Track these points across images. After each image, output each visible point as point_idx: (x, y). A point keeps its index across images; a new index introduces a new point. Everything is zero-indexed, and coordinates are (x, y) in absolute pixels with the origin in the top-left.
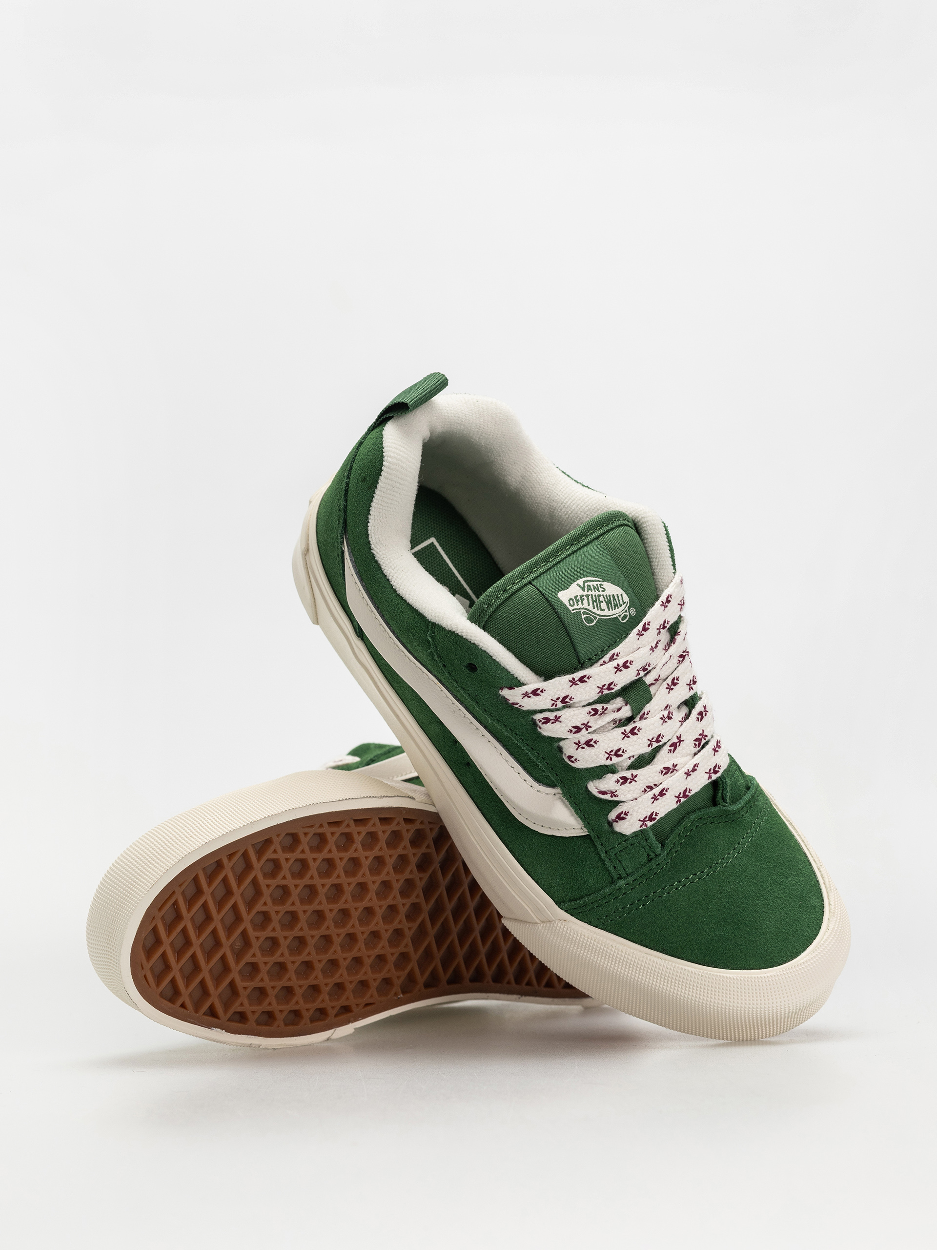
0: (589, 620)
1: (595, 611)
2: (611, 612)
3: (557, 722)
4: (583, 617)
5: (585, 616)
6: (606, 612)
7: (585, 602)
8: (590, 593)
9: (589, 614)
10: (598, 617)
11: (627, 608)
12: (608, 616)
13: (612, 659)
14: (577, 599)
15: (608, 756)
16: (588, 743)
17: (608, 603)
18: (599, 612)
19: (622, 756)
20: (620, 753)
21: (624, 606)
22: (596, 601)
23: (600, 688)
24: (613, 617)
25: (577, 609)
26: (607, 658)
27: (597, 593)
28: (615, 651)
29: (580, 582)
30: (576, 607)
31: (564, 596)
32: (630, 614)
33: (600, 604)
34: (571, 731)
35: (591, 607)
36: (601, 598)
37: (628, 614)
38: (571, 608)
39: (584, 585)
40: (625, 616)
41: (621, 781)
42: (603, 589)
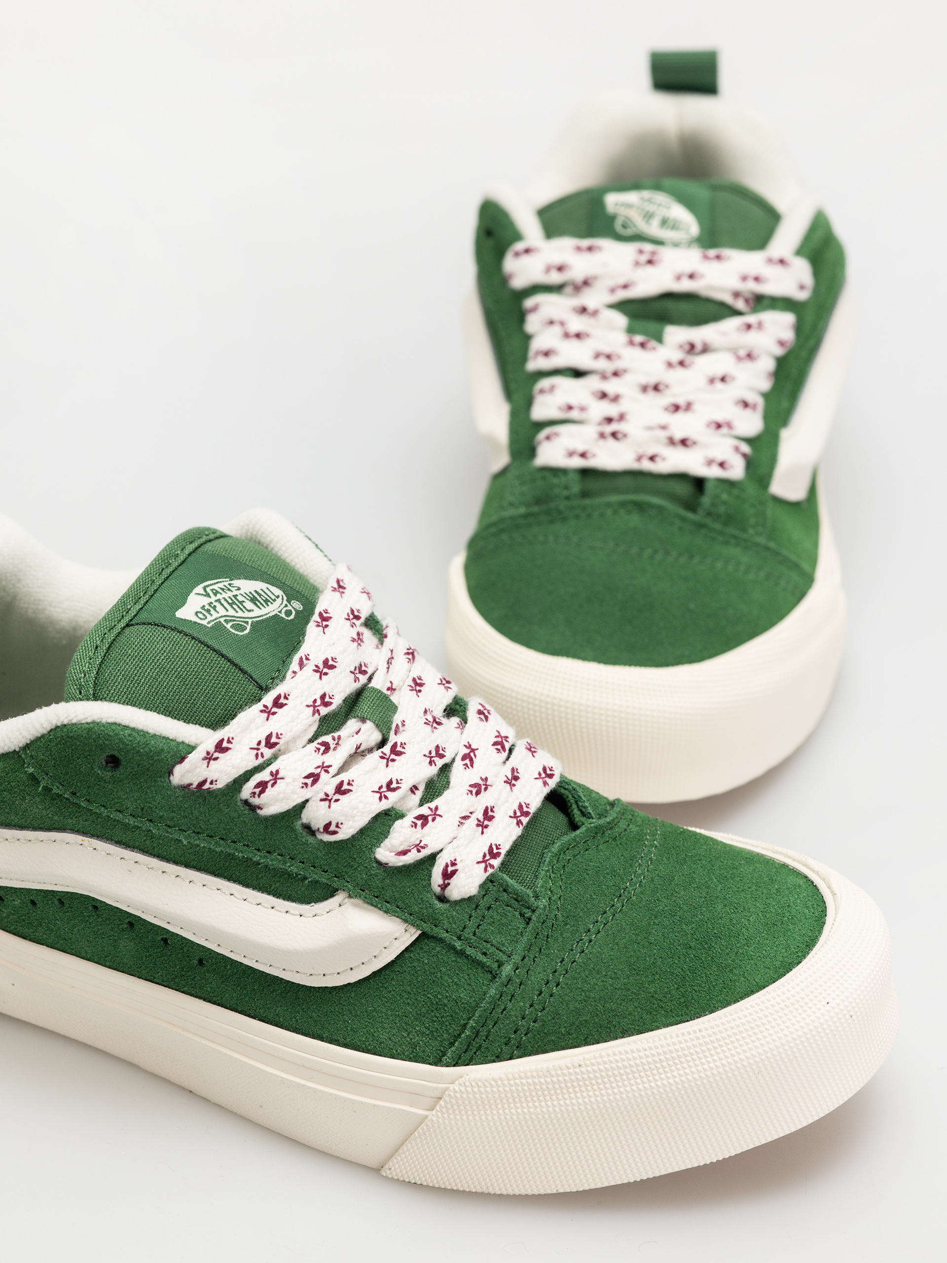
0: (241, 628)
1: (240, 614)
2: (264, 611)
3: (278, 781)
4: (228, 626)
5: (231, 624)
6: (257, 612)
7: (219, 608)
8: (219, 596)
9: (234, 620)
10: (250, 621)
11: (285, 601)
12: (262, 616)
13: (301, 664)
14: (207, 610)
15: (378, 795)
16: (340, 790)
17: (253, 600)
18: (247, 614)
19: (399, 788)
20: (394, 785)
21: (279, 600)
22: (234, 603)
23: (311, 706)
24: (271, 615)
25: (213, 621)
26: (294, 665)
27: (230, 594)
28: (301, 653)
29: (199, 589)
30: (209, 618)
31: (187, 612)
32: (293, 608)
33: (242, 605)
34: (306, 784)
35: (231, 612)
36: (240, 598)
37: (290, 609)
38: (204, 622)
39: (205, 591)
40: (288, 612)
41: (419, 823)
42: (237, 588)
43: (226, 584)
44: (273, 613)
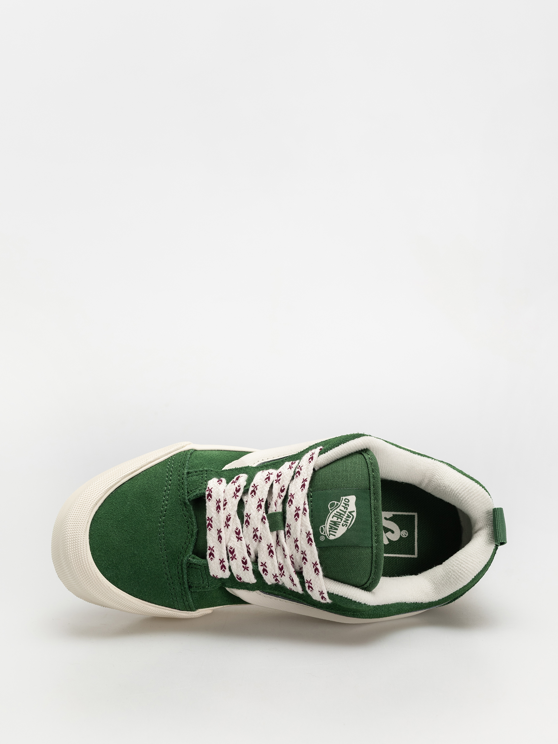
0: (333, 505)
1: (335, 512)
2: (329, 522)
4: (336, 502)
5: (336, 504)
6: (330, 519)
7: (343, 509)
8: (346, 515)
9: (335, 507)
10: (331, 512)
11: (326, 535)
12: (328, 518)
13: (305, 509)
14: (346, 505)
15: (256, 486)
16: (268, 478)
17: (335, 523)
18: (333, 514)
20: (253, 494)
21: (328, 533)
22: (340, 516)
23: (293, 495)
24: (326, 521)
25: (341, 502)
26: (307, 507)
27: (344, 519)
28: (308, 513)
29: (355, 514)
30: (343, 501)
31: (352, 499)
32: (323, 535)
33: (337, 517)
35: (338, 510)
36: (339, 520)
37: (323, 534)
38: (344, 498)
39: (352, 515)
40: (322, 531)
41: (238, 488)
42: (344, 525)
43: (348, 524)
44: (326, 523)
